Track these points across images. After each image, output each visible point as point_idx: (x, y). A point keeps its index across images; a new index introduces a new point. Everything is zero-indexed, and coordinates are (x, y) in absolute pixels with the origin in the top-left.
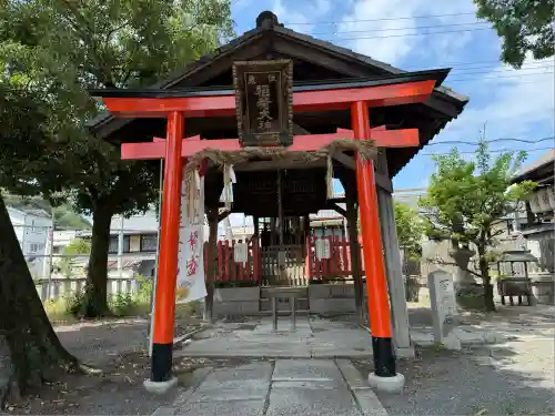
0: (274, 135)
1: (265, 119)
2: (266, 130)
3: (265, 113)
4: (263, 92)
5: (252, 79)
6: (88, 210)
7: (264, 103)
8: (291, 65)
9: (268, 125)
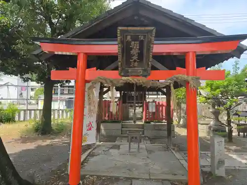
0: (140, 70)
1: (135, 61)
2: (135, 67)
3: (135, 58)
4: (135, 46)
5: (129, 38)
6: (42, 83)
7: (135, 52)
8: (154, 31)
9: (136, 64)
